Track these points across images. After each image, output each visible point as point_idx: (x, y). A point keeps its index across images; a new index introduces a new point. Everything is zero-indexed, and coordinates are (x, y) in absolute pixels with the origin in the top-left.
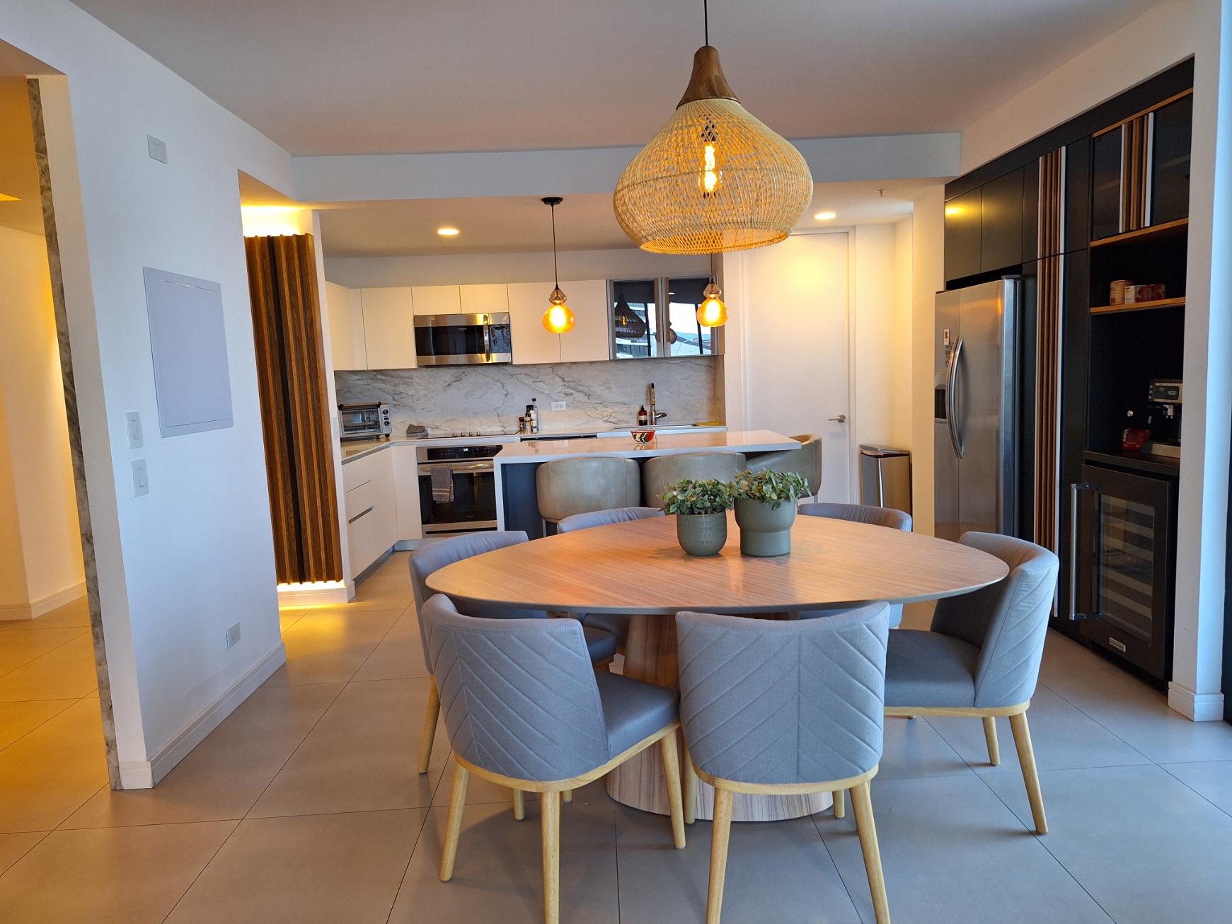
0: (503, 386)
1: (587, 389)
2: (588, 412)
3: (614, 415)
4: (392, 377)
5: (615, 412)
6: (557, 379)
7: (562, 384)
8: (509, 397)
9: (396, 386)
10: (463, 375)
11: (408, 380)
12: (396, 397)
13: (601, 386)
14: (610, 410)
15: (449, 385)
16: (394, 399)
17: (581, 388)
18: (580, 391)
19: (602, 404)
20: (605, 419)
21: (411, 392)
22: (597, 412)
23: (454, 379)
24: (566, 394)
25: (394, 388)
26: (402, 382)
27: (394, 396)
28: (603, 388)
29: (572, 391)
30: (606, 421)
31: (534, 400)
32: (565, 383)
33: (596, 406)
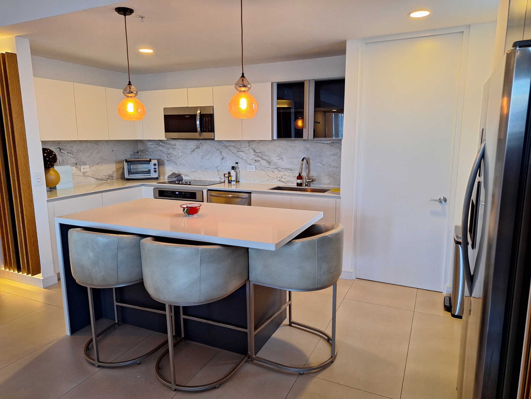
0: (221, 153)
1: (268, 158)
2: (269, 174)
3: (284, 177)
4: (167, 144)
5: (285, 175)
6: (251, 150)
7: (254, 154)
8: (224, 160)
9: (168, 149)
10: (200, 145)
11: (174, 146)
12: (168, 156)
13: (277, 156)
14: (282, 174)
15: (193, 150)
16: (167, 157)
17: (265, 157)
18: (264, 160)
19: (277, 169)
20: (278, 179)
21: (175, 153)
22: (274, 174)
23: (196, 147)
24: (256, 161)
25: (167, 150)
26: (171, 147)
27: (167, 155)
28: (278, 158)
29: (259, 159)
30: (279, 181)
31: (237, 163)
32: (255, 153)
33: (273, 170)
